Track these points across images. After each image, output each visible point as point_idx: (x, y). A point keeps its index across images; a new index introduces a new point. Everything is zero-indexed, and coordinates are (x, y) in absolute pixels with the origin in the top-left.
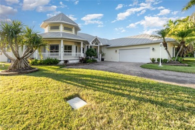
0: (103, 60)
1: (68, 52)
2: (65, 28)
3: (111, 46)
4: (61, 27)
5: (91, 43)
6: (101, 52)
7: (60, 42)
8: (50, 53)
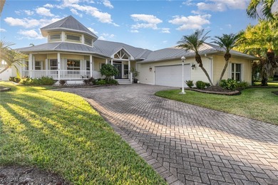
0: (135, 81)
1: (75, 69)
2: (69, 37)
3: (146, 60)
4: (63, 36)
5: (112, 56)
6: (133, 70)
7: (57, 56)
8: (50, 70)
